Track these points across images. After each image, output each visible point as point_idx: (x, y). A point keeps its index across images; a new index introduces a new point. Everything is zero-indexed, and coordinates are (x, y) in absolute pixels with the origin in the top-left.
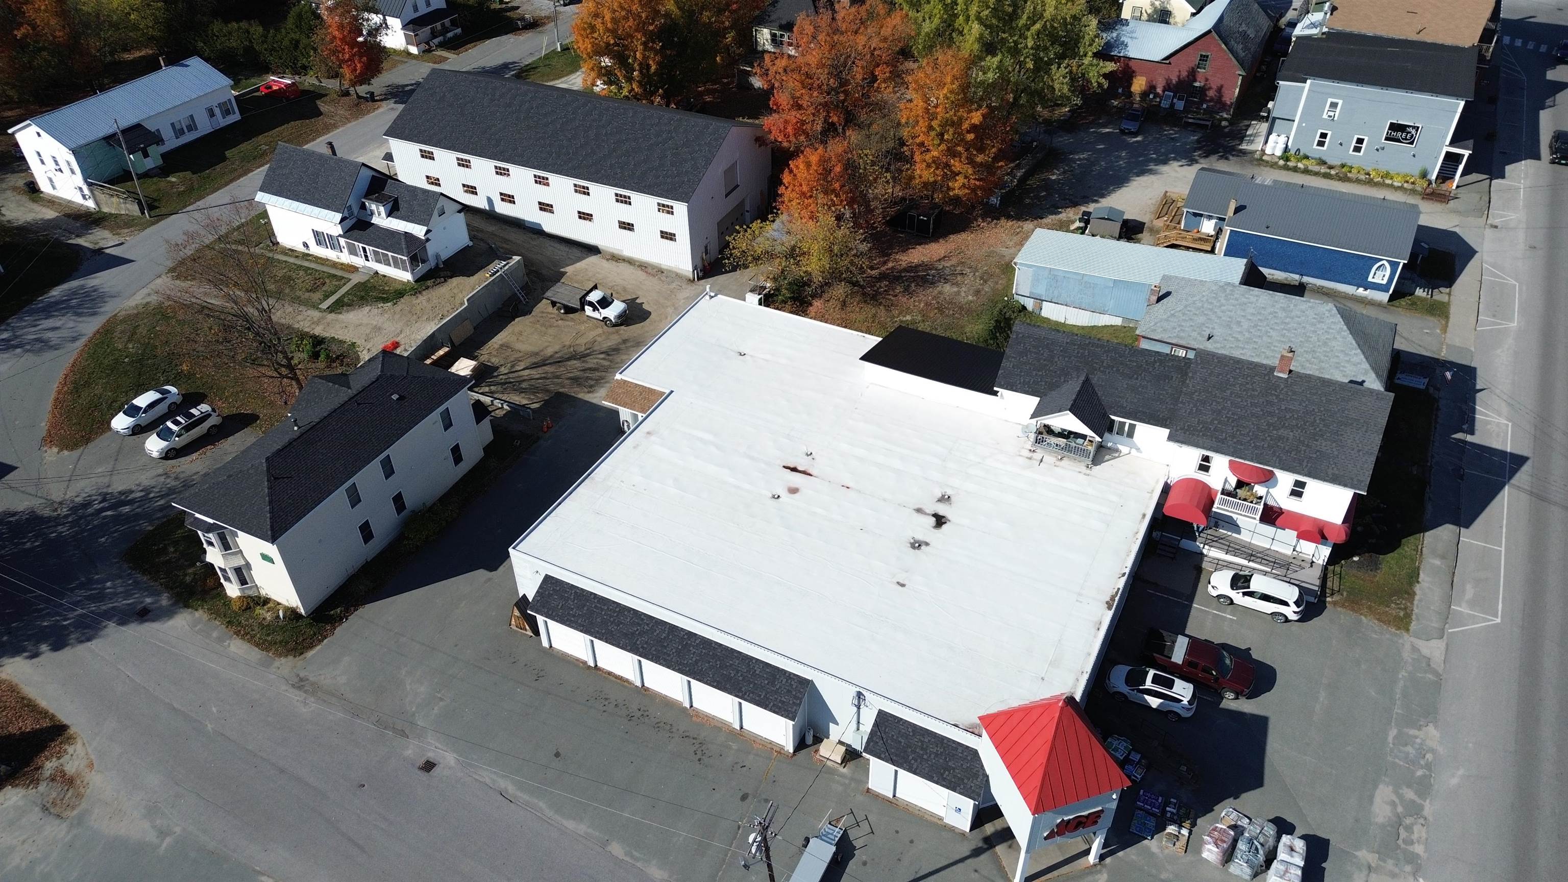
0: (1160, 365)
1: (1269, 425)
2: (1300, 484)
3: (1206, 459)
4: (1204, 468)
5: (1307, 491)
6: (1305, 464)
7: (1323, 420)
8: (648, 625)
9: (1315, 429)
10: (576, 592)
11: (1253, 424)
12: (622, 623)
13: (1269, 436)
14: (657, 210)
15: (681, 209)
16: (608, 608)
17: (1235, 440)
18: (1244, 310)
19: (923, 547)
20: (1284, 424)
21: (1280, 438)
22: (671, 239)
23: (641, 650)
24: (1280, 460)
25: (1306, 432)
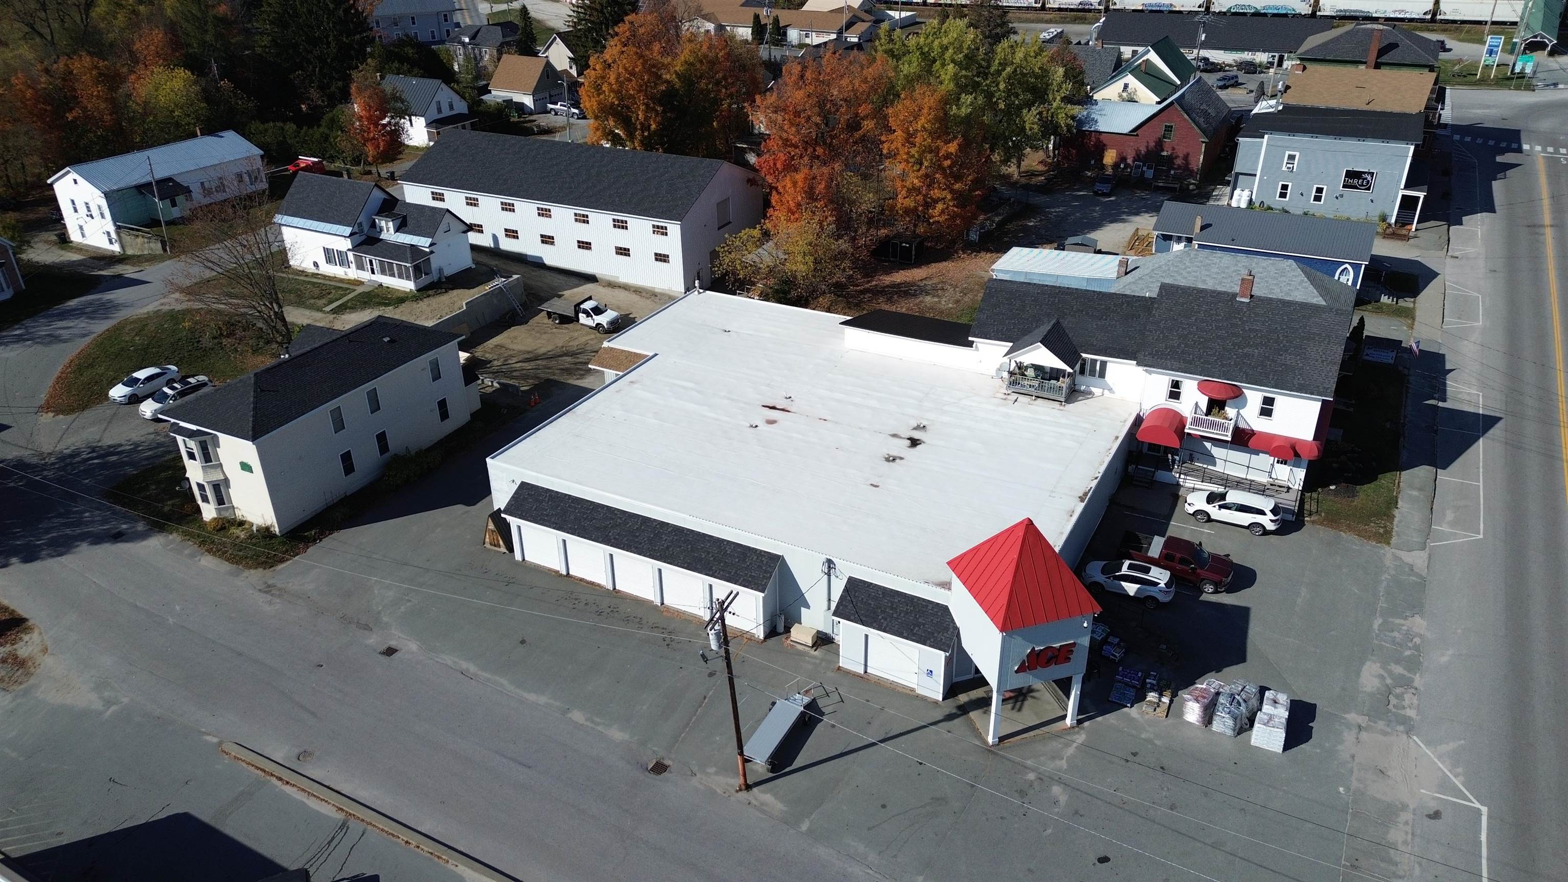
0: (1128, 305)
1: (1234, 344)
2: (1268, 401)
3: (1176, 385)
4: (1175, 394)
5: (1277, 408)
6: (1271, 377)
7: (1287, 337)
8: (621, 518)
9: (1279, 345)
10: (550, 495)
11: (1219, 344)
12: (594, 519)
13: (1235, 354)
14: (652, 232)
15: (674, 229)
16: (582, 507)
17: (1202, 360)
18: (1208, 270)
19: (898, 461)
20: (1249, 342)
21: (1246, 355)
22: (665, 261)
23: (613, 541)
24: (1247, 375)
25: (1270, 349)
